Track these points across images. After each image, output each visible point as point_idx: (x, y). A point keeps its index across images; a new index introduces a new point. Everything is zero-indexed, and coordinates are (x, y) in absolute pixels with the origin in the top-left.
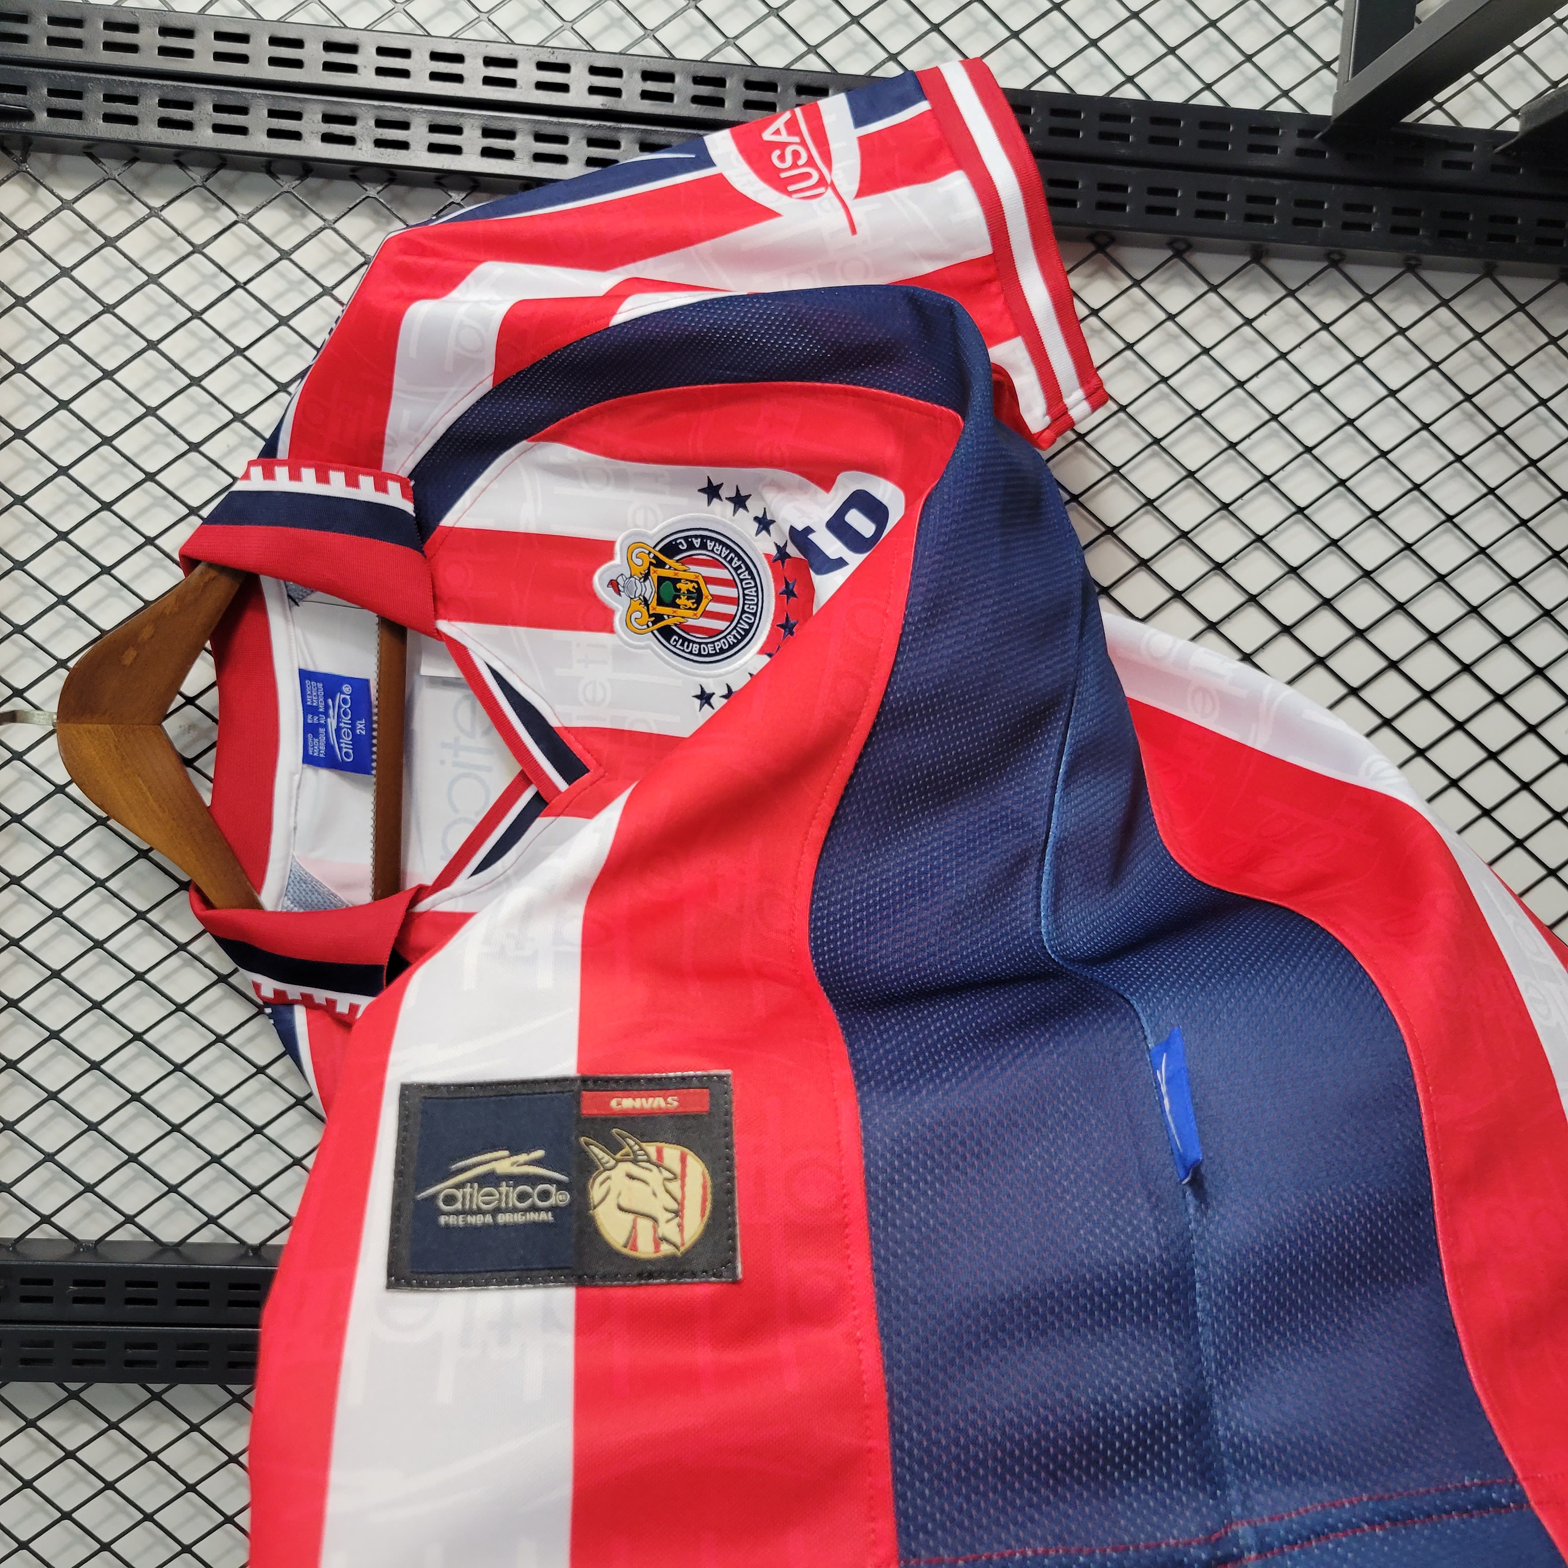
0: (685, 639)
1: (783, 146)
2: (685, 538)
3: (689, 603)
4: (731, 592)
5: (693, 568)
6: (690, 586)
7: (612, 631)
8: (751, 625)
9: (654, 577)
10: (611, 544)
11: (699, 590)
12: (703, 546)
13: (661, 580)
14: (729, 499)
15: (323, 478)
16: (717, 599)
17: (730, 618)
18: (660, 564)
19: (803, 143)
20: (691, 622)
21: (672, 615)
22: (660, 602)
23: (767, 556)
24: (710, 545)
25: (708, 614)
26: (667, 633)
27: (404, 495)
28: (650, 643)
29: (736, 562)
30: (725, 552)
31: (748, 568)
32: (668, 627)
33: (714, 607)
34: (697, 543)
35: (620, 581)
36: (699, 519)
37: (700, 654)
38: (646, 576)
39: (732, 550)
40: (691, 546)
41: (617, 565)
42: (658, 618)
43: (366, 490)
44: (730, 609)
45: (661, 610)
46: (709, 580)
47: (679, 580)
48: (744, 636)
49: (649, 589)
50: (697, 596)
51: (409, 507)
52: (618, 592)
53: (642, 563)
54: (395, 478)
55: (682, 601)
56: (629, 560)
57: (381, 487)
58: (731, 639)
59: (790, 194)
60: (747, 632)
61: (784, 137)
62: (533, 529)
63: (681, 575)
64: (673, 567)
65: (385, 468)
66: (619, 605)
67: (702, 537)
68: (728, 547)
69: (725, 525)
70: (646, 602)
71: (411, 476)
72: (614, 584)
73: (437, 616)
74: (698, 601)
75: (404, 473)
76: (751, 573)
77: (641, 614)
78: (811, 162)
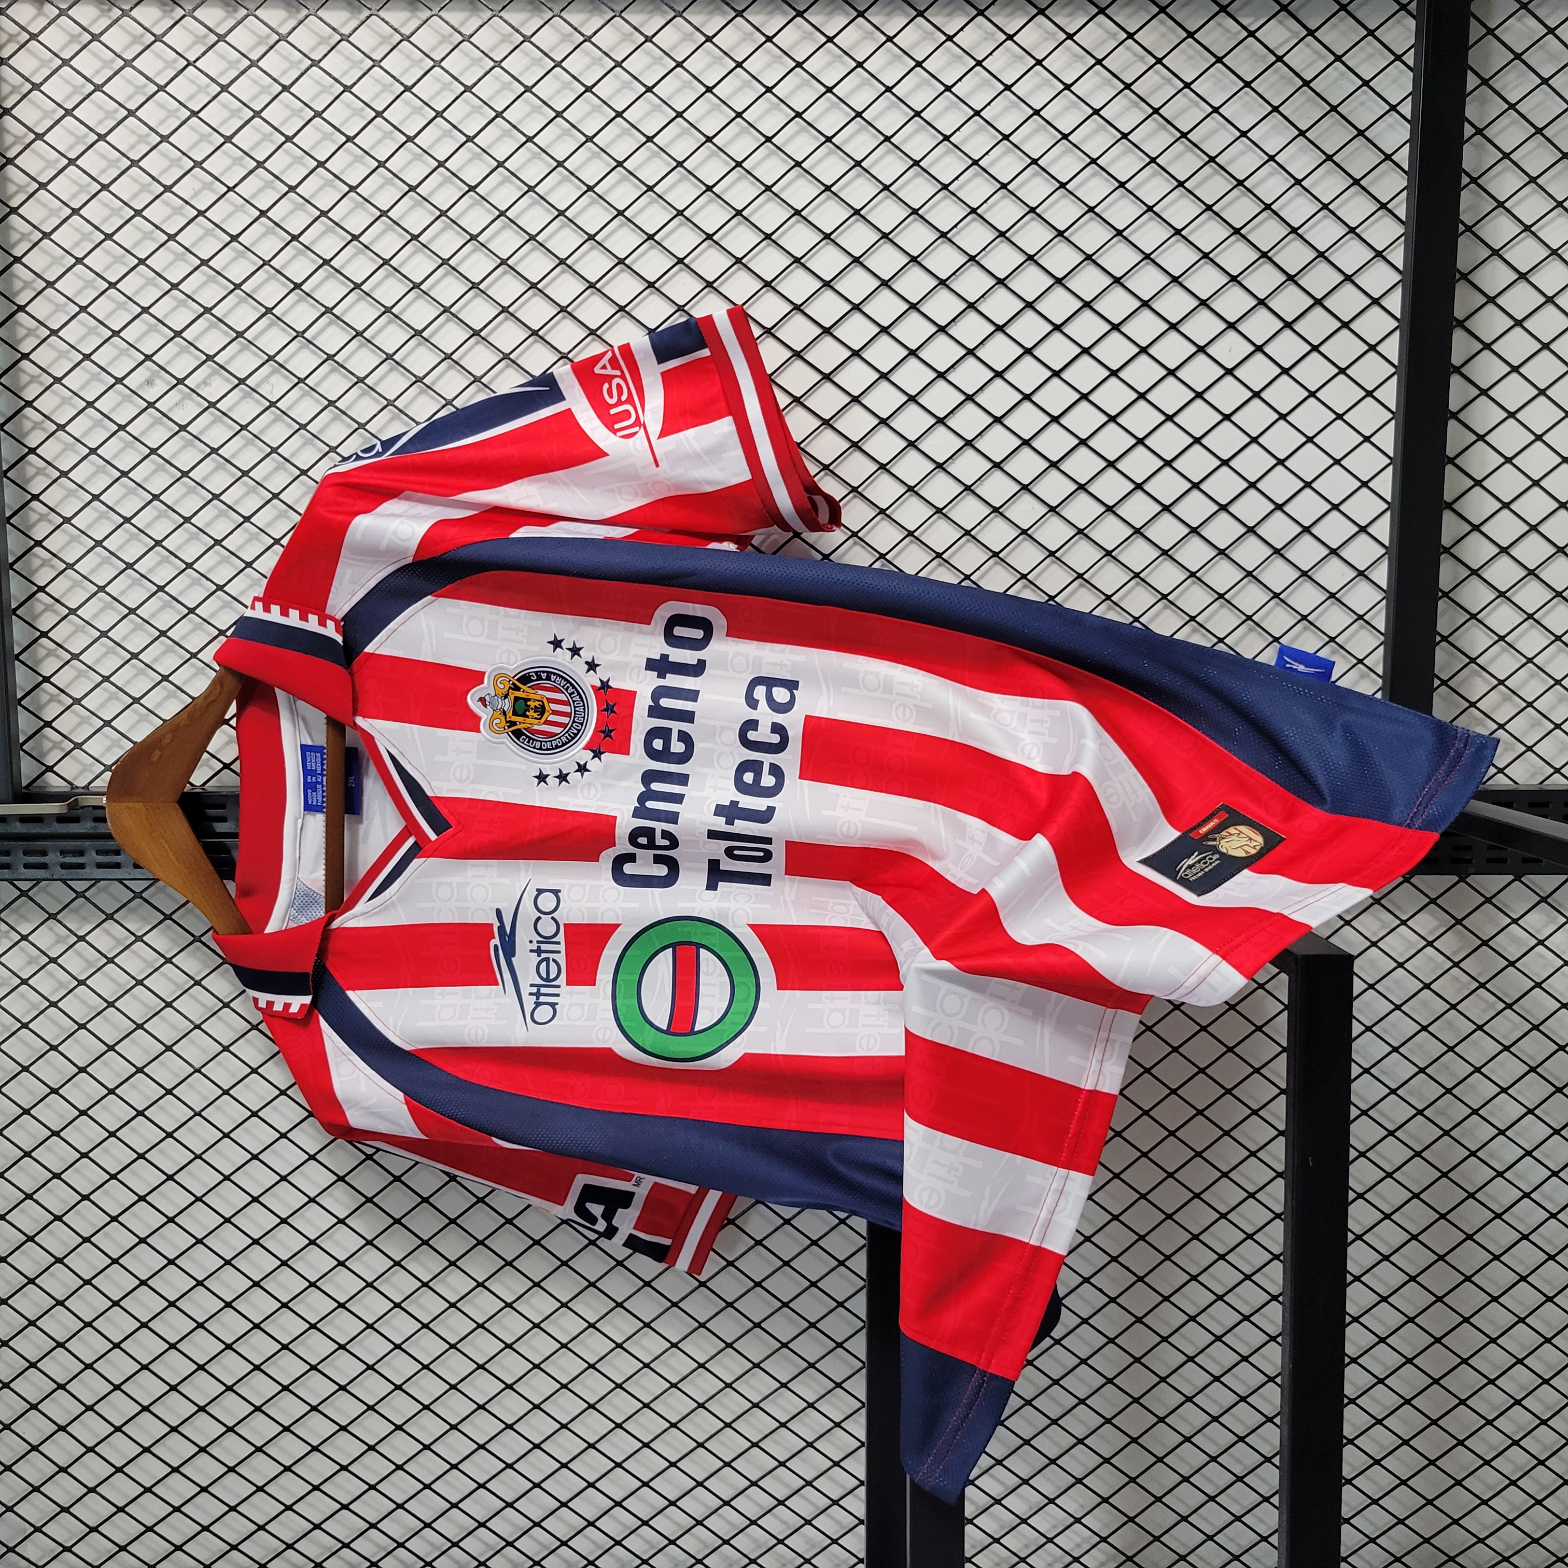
0: (530, 738)
1: (609, 378)
2: (536, 673)
3: (535, 715)
4: (566, 709)
5: (540, 692)
6: (537, 704)
7: (478, 731)
8: (579, 731)
9: (512, 697)
10: (482, 674)
11: (543, 707)
12: (548, 678)
13: (517, 699)
14: (569, 649)
15: (285, 613)
16: (555, 713)
17: (564, 726)
18: (517, 688)
19: (623, 377)
20: (536, 727)
21: (522, 724)
22: (515, 713)
23: (593, 687)
24: (553, 677)
25: (547, 722)
26: (518, 734)
27: (337, 631)
28: (506, 740)
29: (571, 690)
30: (563, 683)
31: (579, 694)
32: (519, 730)
33: (552, 718)
34: (544, 676)
35: (487, 698)
36: (546, 661)
37: (541, 749)
38: (506, 696)
39: (568, 682)
40: (539, 678)
41: (485, 688)
42: (513, 724)
43: (312, 624)
44: (565, 720)
45: (515, 718)
46: (550, 701)
47: (529, 700)
48: (573, 738)
49: (507, 705)
50: (541, 710)
51: (339, 639)
52: (485, 706)
53: (503, 687)
54: (332, 618)
55: (531, 713)
56: (495, 684)
57: (322, 623)
58: (564, 739)
59: (615, 432)
60: (576, 735)
61: (609, 371)
62: (429, 659)
63: (531, 696)
64: (525, 691)
65: (328, 611)
66: (485, 714)
67: (548, 672)
68: (565, 679)
69: (565, 666)
70: (504, 713)
71: (343, 619)
72: (482, 700)
73: (355, 714)
74: (542, 714)
75: (339, 616)
76: (581, 697)
77: (500, 721)
78: (630, 400)
